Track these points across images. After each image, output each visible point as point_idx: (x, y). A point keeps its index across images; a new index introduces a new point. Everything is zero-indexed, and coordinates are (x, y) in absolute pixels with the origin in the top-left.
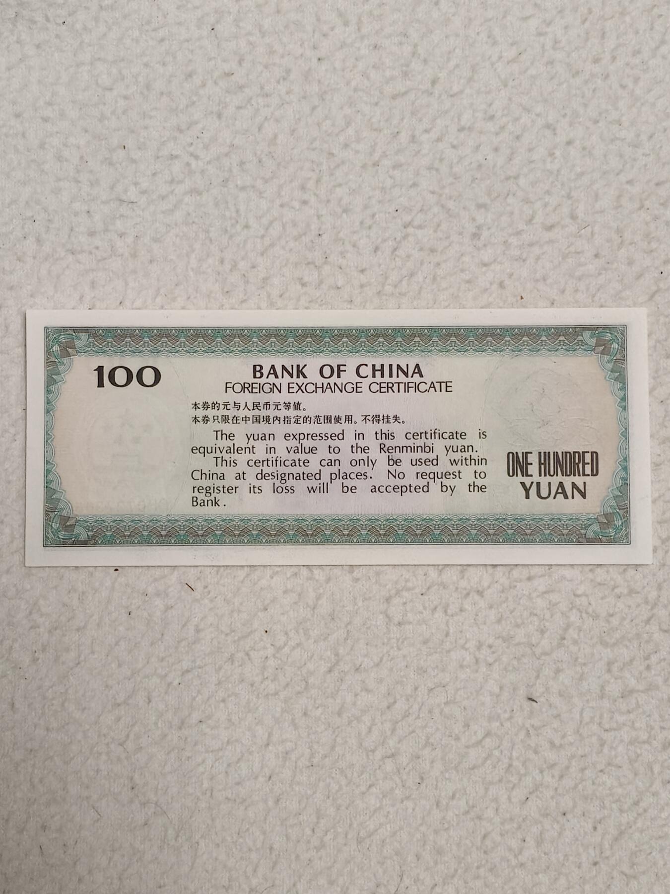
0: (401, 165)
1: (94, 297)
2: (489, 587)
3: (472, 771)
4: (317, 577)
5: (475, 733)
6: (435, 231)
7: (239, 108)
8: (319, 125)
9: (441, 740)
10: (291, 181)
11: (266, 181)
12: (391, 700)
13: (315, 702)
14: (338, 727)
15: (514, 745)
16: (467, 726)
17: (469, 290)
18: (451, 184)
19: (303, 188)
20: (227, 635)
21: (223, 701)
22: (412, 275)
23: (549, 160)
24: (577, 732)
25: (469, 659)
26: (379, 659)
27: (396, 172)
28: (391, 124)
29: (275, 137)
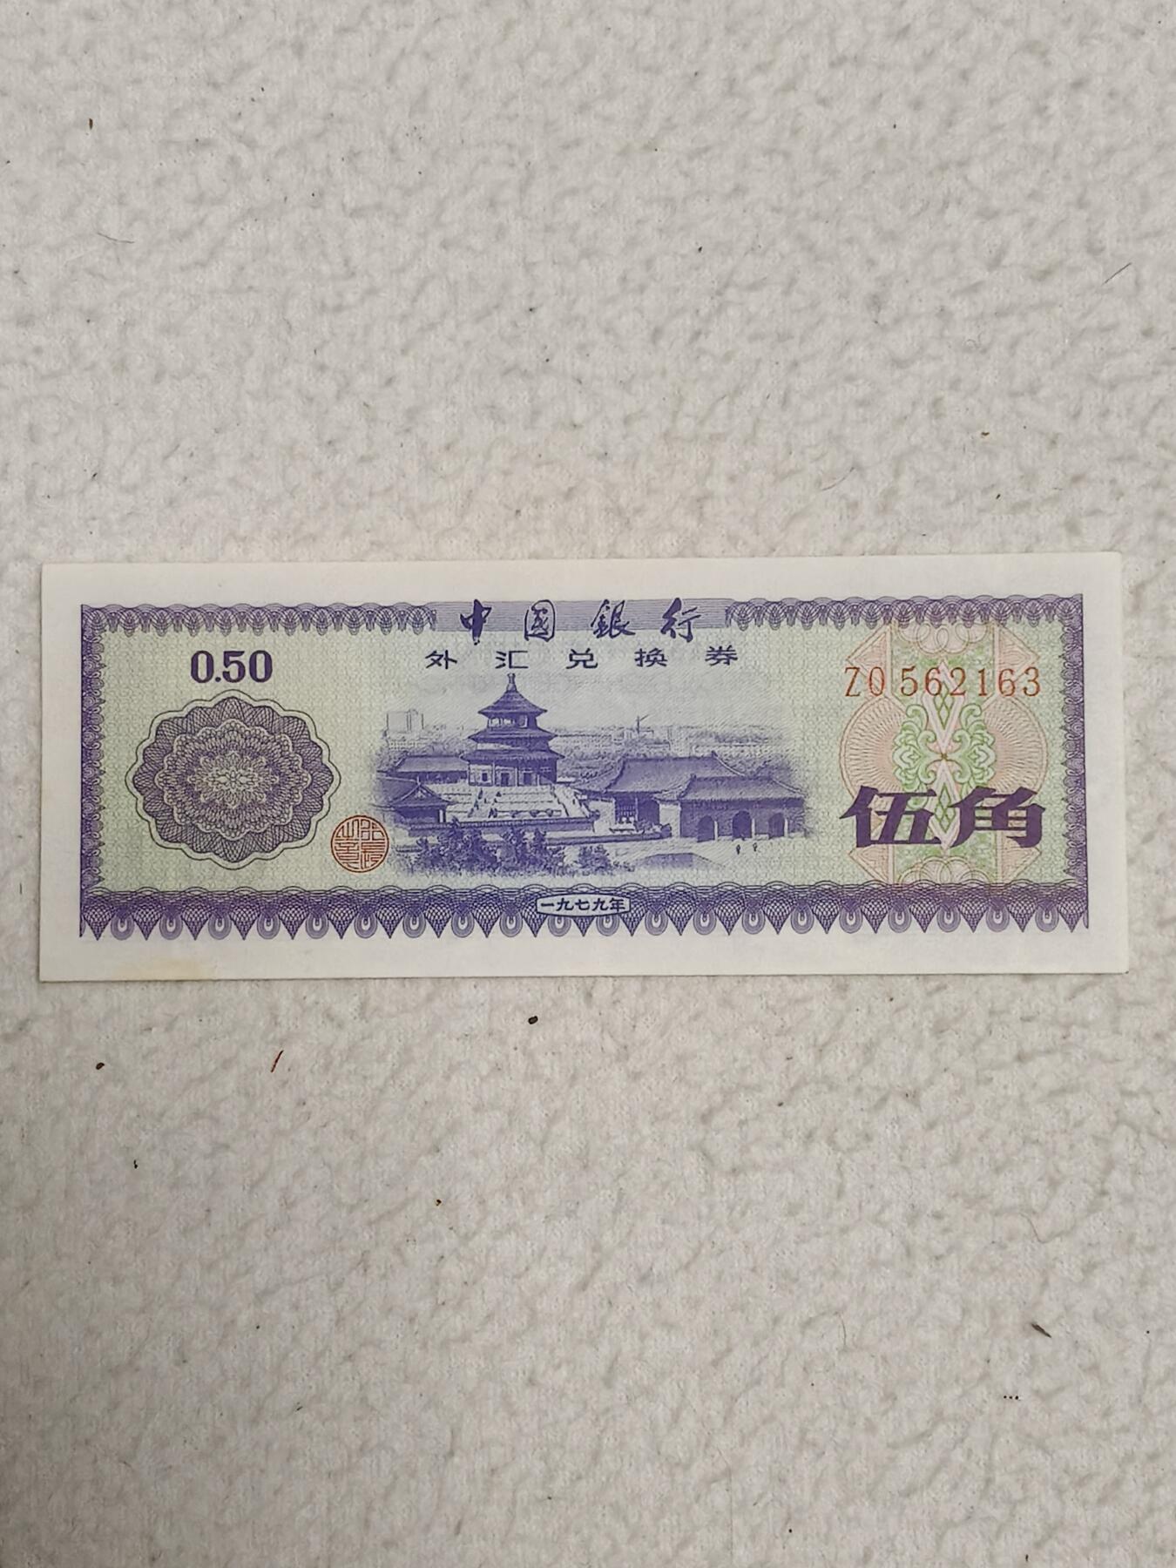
0: (707, 149)
1: (35, 464)
2: (930, 1082)
3: (906, 1502)
4: (547, 1072)
5: (910, 1413)
6: (787, 293)
7: (343, 30)
8: (521, 63)
9: (835, 1432)
10: (466, 189)
11: (407, 193)
12: (720, 1345)
13: (552, 1351)
14: (607, 1410)
15: (995, 1436)
16: (890, 1397)
17: (865, 420)
18: (819, 184)
19: (493, 204)
20: (352, 1209)
21: (350, 1357)
22: (737, 391)
23: (1036, 122)
24: (1138, 1401)
25: (890, 1247)
26: (690, 1253)
27: (696, 162)
28: (681, 56)
29: (425, 93)
